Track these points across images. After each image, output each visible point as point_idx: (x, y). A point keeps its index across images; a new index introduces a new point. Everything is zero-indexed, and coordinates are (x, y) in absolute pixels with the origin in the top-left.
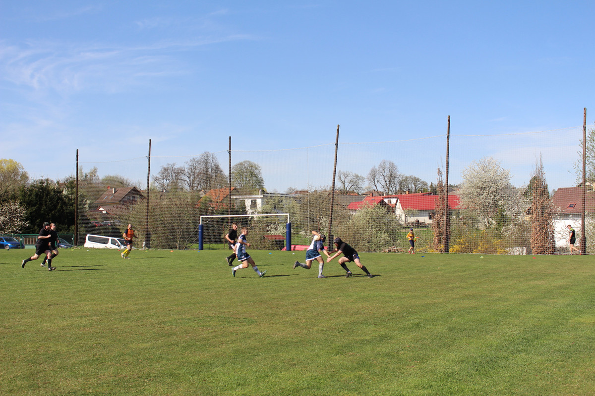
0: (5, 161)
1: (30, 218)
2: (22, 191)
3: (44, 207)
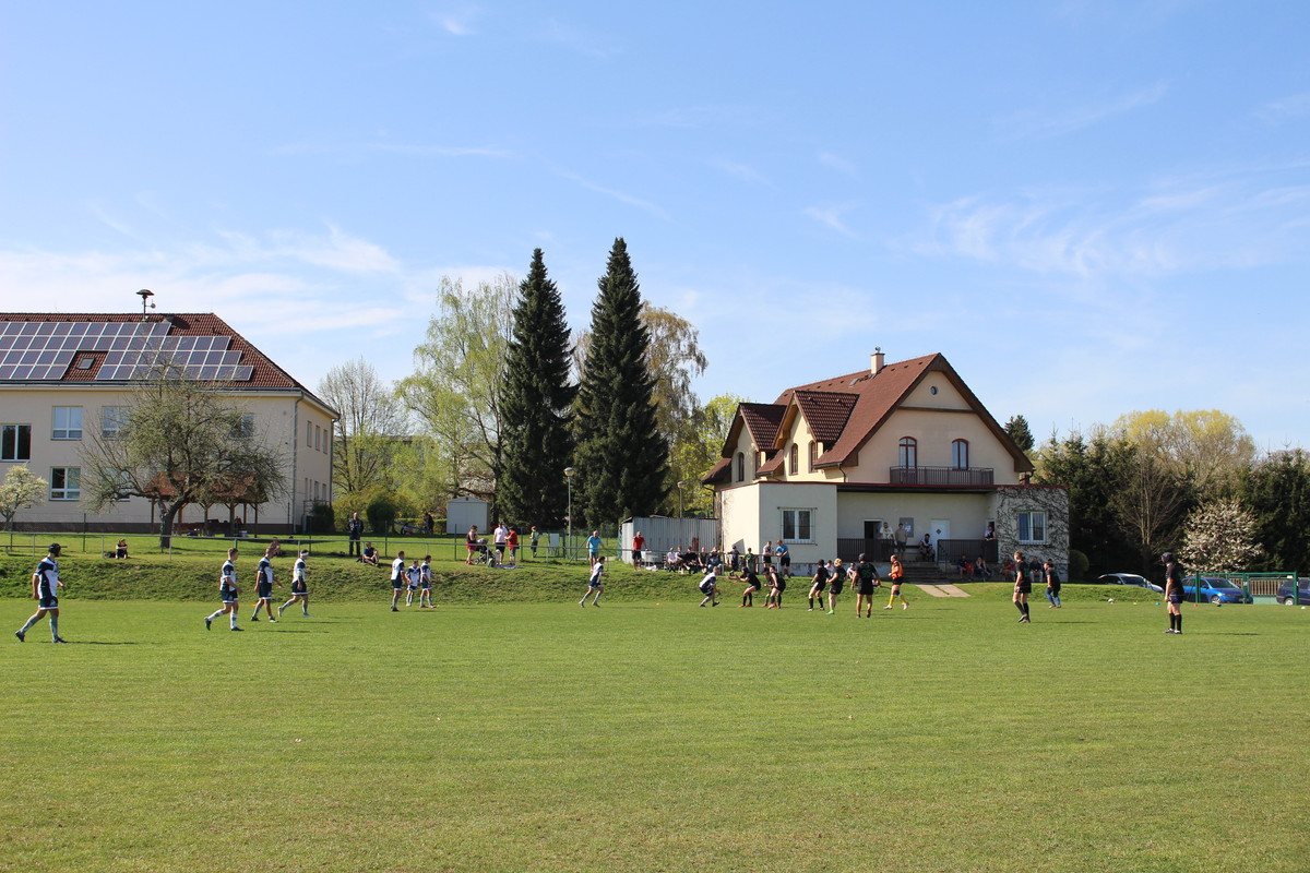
0: (1204, 415)
1: (1264, 536)
2: (1244, 479)
3: (1293, 513)
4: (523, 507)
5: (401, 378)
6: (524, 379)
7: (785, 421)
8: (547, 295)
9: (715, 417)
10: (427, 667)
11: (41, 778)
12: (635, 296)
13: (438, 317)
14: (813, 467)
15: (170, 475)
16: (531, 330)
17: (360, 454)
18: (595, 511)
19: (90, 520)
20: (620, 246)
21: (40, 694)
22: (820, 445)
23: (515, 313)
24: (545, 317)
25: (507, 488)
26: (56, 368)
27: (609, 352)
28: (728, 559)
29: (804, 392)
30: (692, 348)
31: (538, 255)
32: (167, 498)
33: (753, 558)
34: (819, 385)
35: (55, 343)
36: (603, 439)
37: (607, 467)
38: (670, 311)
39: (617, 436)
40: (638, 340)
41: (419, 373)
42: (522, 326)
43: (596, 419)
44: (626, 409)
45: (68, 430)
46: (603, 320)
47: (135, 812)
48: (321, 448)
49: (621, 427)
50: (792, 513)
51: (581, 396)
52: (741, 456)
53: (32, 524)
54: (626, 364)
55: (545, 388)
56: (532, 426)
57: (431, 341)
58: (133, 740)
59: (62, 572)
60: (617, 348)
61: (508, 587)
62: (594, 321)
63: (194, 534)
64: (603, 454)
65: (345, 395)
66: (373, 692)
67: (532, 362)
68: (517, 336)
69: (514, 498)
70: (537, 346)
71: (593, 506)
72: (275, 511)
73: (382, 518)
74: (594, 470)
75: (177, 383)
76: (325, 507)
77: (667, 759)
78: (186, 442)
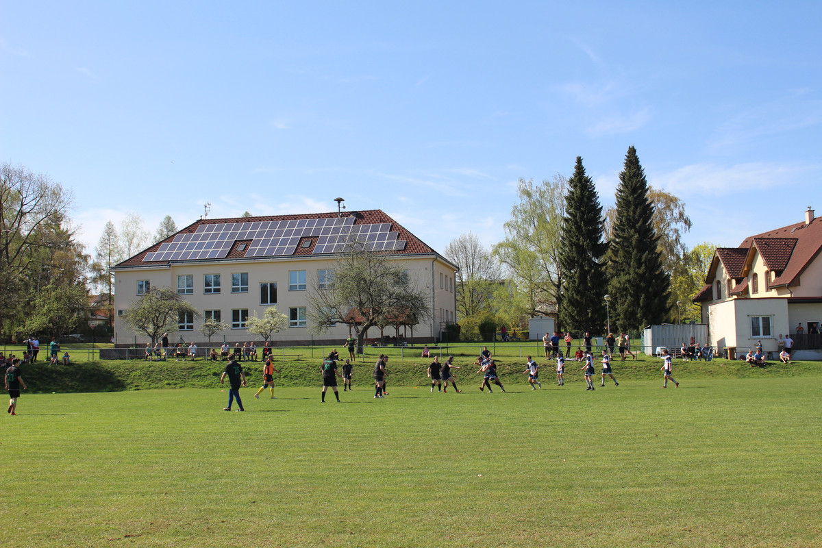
4: (577, 321)
5: (496, 243)
6: (574, 240)
7: (748, 258)
8: (587, 186)
9: (698, 259)
10: (541, 425)
11: (329, 501)
12: (643, 183)
13: (518, 204)
14: (769, 288)
15: (361, 309)
16: (577, 208)
17: (472, 292)
18: (624, 322)
19: (316, 338)
20: (632, 151)
21: (310, 446)
22: (773, 274)
23: (567, 198)
24: (585, 199)
25: (566, 310)
26: (289, 247)
27: (628, 220)
28: (715, 351)
29: (760, 239)
30: (681, 215)
31: (579, 161)
32: (360, 324)
33: (733, 350)
34: (769, 234)
35: (289, 233)
36: (627, 276)
37: (630, 293)
38: (666, 191)
39: (636, 273)
40: (647, 211)
41: (508, 240)
42: (572, 206)
43: (622, 264)
44: (641, 256)
45: (298, 284)
46: (624, 199)
47: (395, 524)
48: (449, 290)
49: (639, 268)
50: (757, 319)
51: (611, 249)
52: (719, 282)
53: (282, 342)
54: (640, 227)
55: (588, 245)
56: (581, 270)
57: (514, 219)
58: (376, 476)
59: (301, 370)
60: (634, 217)
61: (573, 372)
62: (618, 201)
63: (375, 345)
64: (628, 286)
65: (461, 256)
66: (513, 442)
67: (579, 228)
68: (569, 213)
69: (571, 315)
70: (582, 218)
71: (622, 319)
72: (423, 329)
73: (489, 331)
74: (622, 296)
75: (362, 253)
76: (453, 325)
77: (731, 487)
78: (369, 289)
